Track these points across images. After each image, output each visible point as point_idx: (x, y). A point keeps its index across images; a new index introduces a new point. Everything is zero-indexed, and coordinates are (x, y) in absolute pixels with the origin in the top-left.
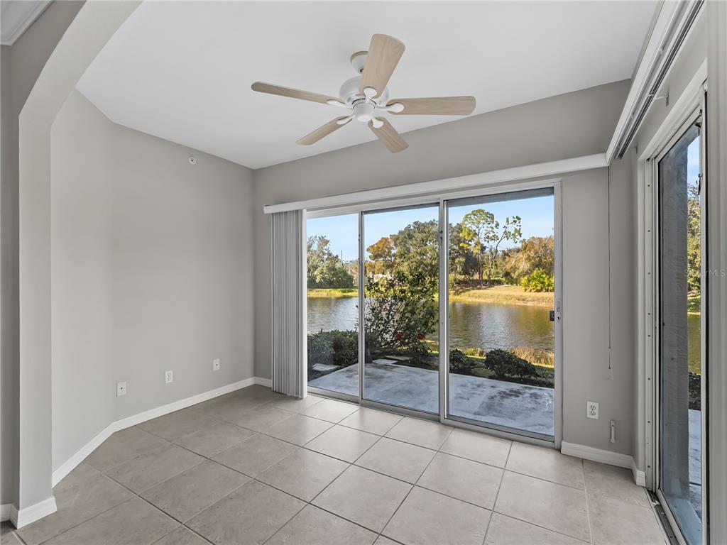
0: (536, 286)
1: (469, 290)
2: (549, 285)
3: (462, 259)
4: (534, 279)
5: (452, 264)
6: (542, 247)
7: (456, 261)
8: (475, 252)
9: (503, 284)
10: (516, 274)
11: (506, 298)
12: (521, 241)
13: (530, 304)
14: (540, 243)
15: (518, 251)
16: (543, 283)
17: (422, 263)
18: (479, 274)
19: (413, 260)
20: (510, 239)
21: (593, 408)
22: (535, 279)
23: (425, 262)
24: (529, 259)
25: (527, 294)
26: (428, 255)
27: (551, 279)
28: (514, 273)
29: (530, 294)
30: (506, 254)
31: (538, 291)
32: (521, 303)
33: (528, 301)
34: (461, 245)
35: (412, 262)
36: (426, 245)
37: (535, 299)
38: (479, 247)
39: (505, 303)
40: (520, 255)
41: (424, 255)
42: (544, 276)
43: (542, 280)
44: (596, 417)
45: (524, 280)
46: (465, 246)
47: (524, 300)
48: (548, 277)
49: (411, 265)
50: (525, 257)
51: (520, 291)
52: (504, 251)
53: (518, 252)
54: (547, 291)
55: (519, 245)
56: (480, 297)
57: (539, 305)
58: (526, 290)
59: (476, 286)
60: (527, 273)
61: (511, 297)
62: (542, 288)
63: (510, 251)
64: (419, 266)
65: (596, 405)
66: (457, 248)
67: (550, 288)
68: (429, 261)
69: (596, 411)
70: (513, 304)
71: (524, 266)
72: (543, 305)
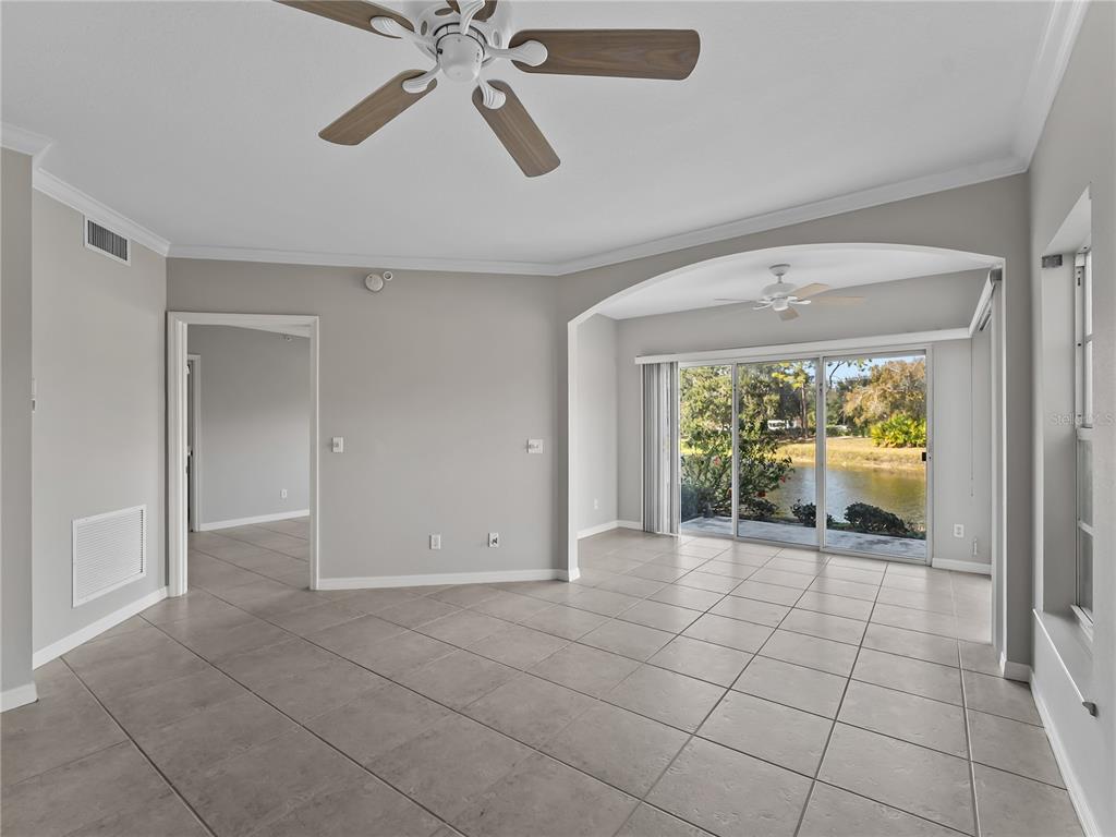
0: (896, 438)
1: (785, 444)
2: (917, 437)
3: (776, 397)
4: (892, 427)
5: (759, 405)
6: (906, 377)
7: (765, 398)
8: (796, 386)
9: (840, 435)
10: (862, 419)
11: (846, 456)
12: (872, 369)
13: (885, 466)
14: (903, 370)
15: (865, 382)
16: (907, 433)
17: (712, 402)
18: (802, 419)
19: (698, 398)
20: (852, 366)
21: (959, 529)
22: (894, 427)
23: (716, 401)
24: (883, 396)
25: (881, 451)
26: (721, 390)
27: (920, 428)
28: (859, 418)
29: (885, 450)
30: (845, 388)
31: (901, 446)
32: (872, 465)
33: (882, 461)
34: (773, 375)
35: (696, 402)
36: (717, 374)
37: (894, 458)
38: (801, 378)
39: (844, 464)
40: (869, 389)
41: (714, 390)
42: (909, 422)
43: (905, 428)
44: (962, 536)
45: (875, 429)
46: (781, 376)
47: (875, 460)
48: (915, 423)
49: (693, 405)
50: (878, 393)
51: (869, 446)
52: (840, 383)
53: (865, 385)
54: (915, 446)
55: (868, 374)
56: (803, 454)
57: (900, 467)
58: (879, 444)
59: (796, 438)
60: (881, 418)
61: (855, 455)
62: (905, 442)
63: (851, 382)
64: (707, 408)
65: (962, 526)
66: (767, 379)
67: (919, 441)
68: (722, 400)
69: (962, 531)
70: (859, 465)
71: (875, 407)
72: (907, 467)
